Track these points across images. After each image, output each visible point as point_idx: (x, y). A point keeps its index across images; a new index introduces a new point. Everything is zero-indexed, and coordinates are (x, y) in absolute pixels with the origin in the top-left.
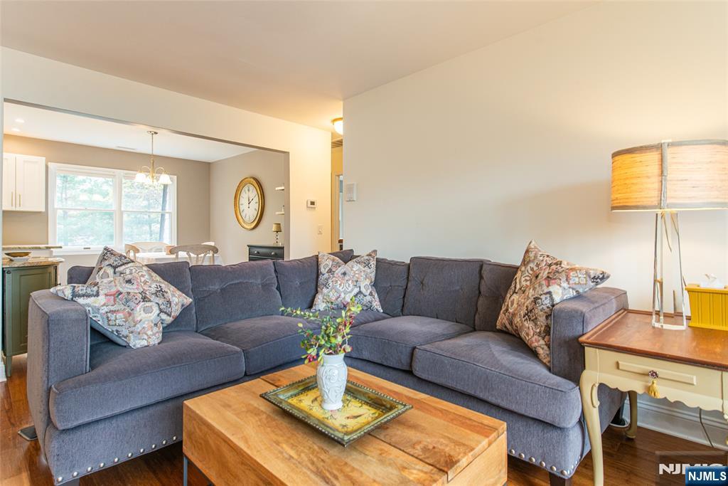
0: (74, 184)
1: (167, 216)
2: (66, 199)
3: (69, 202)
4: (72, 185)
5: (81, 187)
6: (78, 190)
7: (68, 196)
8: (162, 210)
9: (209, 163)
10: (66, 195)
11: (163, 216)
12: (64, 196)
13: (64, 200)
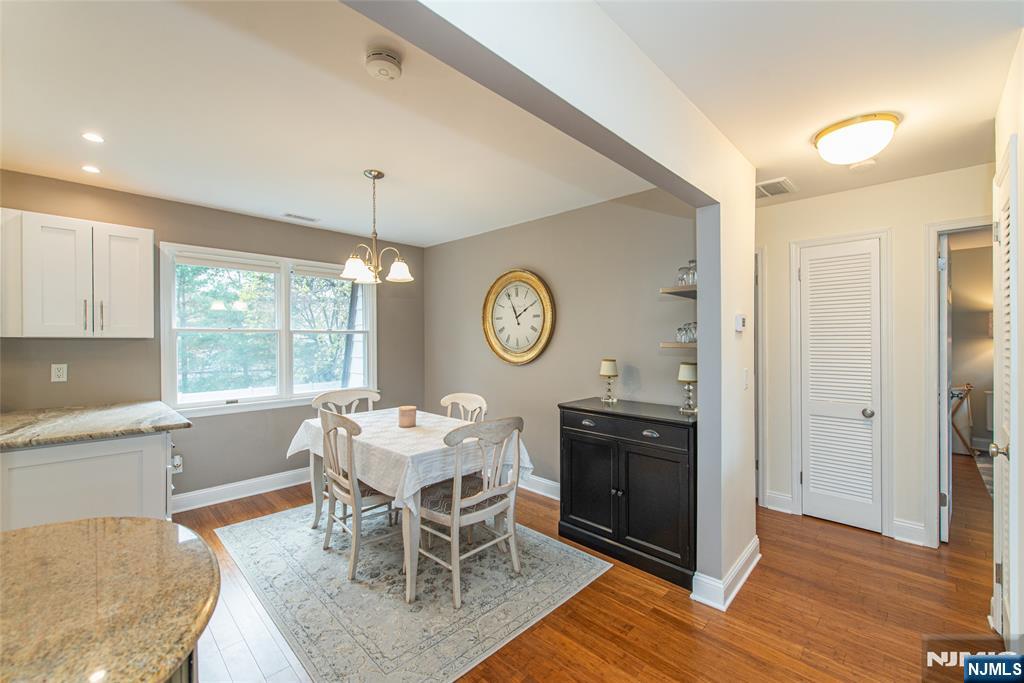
0: (193, 286)
1: (358, 338)
2: (184, 304)
3: (188, 308)
4: (190, 287)
5: (202, 289)
6: (198, 293)
7: (186, 300)
8: (349, 328)
9: (423, 249)
10: (184, 299)
11: (349, 339)
12: (181, 299)
13: (181, 306)
